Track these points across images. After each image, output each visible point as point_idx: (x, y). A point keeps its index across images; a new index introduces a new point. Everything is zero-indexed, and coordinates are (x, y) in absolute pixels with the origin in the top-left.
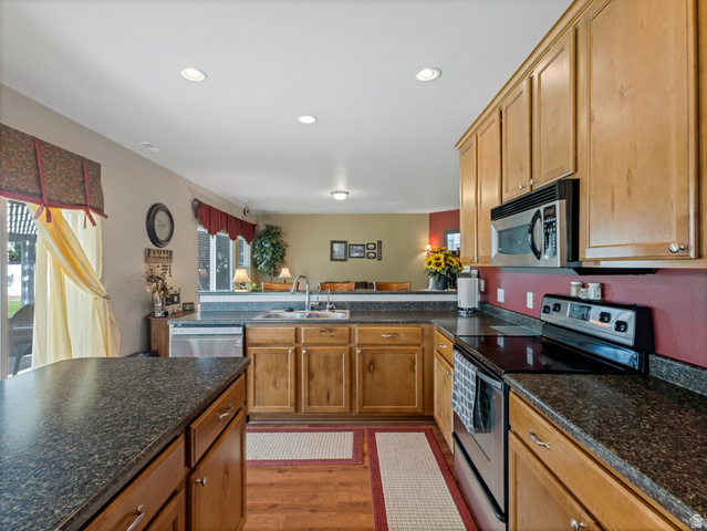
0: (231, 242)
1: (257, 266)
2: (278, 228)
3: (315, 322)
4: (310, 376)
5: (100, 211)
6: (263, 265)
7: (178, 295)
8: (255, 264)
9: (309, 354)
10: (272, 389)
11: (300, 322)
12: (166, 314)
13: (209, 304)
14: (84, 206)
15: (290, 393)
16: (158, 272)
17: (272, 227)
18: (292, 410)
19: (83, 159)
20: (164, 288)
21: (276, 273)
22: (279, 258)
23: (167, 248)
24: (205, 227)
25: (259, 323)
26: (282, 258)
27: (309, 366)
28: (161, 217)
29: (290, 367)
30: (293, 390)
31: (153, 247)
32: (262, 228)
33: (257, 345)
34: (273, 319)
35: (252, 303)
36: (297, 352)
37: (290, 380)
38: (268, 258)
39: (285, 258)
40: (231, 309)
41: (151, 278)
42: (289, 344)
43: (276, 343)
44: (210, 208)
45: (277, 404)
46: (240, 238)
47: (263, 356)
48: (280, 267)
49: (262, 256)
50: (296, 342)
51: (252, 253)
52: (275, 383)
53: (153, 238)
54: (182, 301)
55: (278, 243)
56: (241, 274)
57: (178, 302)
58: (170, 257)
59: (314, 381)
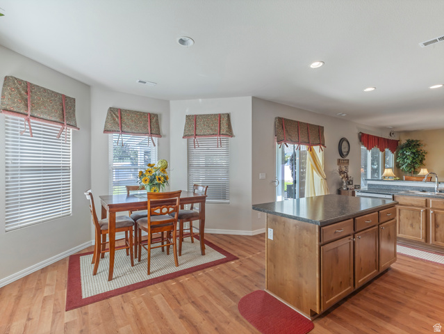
0: (381, 153)
1: (400, 167)
2: (417, 141)
3: (440, 198)
4: (436, 225)
5: (323, 145)
6: (404, 166)
7: (352, 181)
8: (397, 166)
9: (435, 214)
10: (409, 228)
11: (429, 196)
12: (348, 189)
13: (372, 185)
14: (319, 144)
15: (422, 232)
16: (344, 169)
17: (413, 141)
18: (423, 241)
19: (319, 126)
20: (347, 177)
21: (416, 172)
22: (418, 162)
23: (346, 158)
24: (365, 146)
25: (402, 195)
26: (421, 161)
27: (435, 220)
28: (344, 144)
29: (422, 218)
30: (424, 231)
31: (341, 158)
32: (404, 141)
33: (401, 205)
34: (411, 194)
35: (398, 186)
36: (427, 212)
37: (422, 225)
38: (409, 161)
39: (424, 162)
40: (384, 188)
41: (341, 172)
42: (422, 207)
43: (413, 206)
44: (368, 135)
45: (413, 236)
46: (387, 150)
47: (405, 211)
48: (420, 168)
49: (403, 161)
50: (426, 206)
51: (396, 159)
52: (412, 225)
53: (341, 154)
54: (354, 184)
55: (417, 151)
56: (388, 172)
57: (352, 184)
58: (348, 163)
59: (439, 229)
